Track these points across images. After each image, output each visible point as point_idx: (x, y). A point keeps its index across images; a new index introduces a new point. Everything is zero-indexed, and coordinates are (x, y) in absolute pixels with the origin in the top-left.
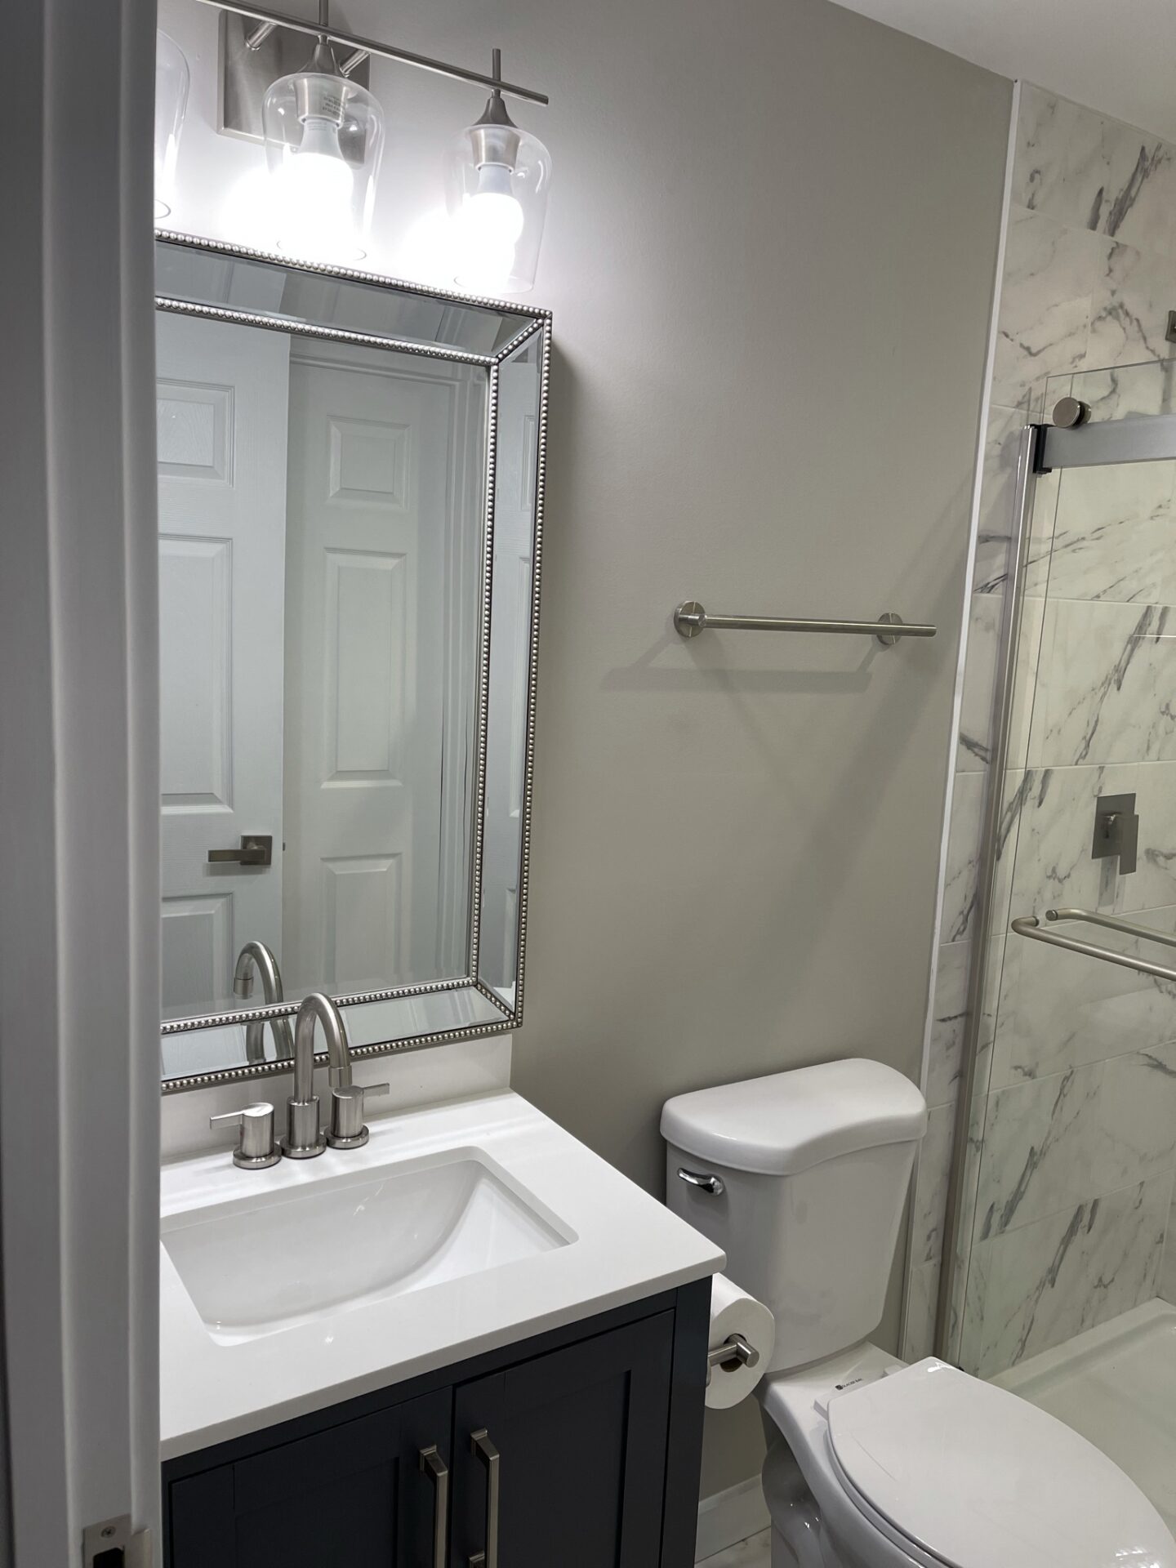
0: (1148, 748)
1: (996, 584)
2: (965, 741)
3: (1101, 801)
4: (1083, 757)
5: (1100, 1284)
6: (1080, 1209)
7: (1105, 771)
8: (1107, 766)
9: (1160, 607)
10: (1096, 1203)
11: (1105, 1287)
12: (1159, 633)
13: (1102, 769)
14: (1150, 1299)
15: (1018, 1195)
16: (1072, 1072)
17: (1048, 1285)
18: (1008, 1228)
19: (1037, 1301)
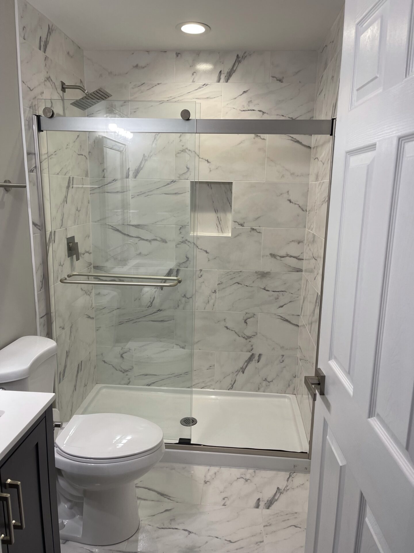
0: (75, 221)
1: (34, 169)
2: (34, 224)
3: (68, 239)
4: (62, 226)
5: (85, 385)
6: (79, 365)
7: (67, 229)
8: (67, 228)
9: (72, 177)
10: (81, 362)
11: (86, 386)
12: (73, 185)
13: (66, 229)
14: (95, 385)
15: (65, 367)
16: (72, 325)
17: (75, 391)
18: (64, 378)
19: (73, 397)
